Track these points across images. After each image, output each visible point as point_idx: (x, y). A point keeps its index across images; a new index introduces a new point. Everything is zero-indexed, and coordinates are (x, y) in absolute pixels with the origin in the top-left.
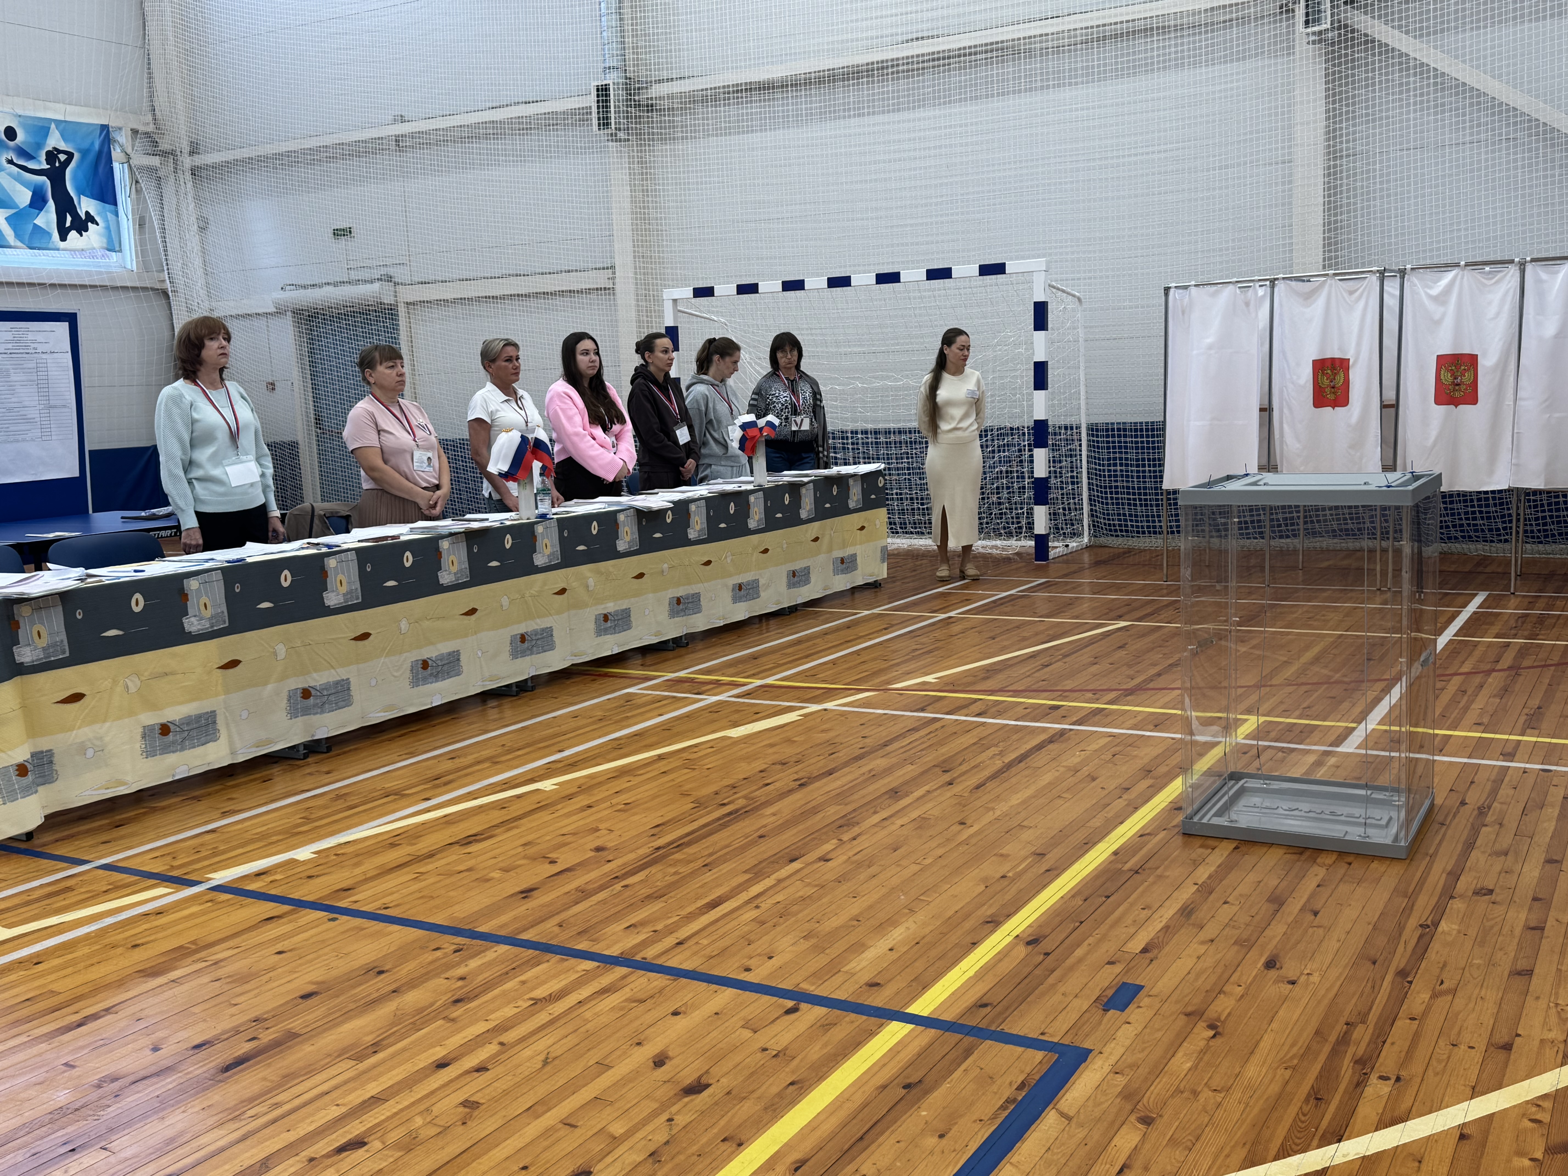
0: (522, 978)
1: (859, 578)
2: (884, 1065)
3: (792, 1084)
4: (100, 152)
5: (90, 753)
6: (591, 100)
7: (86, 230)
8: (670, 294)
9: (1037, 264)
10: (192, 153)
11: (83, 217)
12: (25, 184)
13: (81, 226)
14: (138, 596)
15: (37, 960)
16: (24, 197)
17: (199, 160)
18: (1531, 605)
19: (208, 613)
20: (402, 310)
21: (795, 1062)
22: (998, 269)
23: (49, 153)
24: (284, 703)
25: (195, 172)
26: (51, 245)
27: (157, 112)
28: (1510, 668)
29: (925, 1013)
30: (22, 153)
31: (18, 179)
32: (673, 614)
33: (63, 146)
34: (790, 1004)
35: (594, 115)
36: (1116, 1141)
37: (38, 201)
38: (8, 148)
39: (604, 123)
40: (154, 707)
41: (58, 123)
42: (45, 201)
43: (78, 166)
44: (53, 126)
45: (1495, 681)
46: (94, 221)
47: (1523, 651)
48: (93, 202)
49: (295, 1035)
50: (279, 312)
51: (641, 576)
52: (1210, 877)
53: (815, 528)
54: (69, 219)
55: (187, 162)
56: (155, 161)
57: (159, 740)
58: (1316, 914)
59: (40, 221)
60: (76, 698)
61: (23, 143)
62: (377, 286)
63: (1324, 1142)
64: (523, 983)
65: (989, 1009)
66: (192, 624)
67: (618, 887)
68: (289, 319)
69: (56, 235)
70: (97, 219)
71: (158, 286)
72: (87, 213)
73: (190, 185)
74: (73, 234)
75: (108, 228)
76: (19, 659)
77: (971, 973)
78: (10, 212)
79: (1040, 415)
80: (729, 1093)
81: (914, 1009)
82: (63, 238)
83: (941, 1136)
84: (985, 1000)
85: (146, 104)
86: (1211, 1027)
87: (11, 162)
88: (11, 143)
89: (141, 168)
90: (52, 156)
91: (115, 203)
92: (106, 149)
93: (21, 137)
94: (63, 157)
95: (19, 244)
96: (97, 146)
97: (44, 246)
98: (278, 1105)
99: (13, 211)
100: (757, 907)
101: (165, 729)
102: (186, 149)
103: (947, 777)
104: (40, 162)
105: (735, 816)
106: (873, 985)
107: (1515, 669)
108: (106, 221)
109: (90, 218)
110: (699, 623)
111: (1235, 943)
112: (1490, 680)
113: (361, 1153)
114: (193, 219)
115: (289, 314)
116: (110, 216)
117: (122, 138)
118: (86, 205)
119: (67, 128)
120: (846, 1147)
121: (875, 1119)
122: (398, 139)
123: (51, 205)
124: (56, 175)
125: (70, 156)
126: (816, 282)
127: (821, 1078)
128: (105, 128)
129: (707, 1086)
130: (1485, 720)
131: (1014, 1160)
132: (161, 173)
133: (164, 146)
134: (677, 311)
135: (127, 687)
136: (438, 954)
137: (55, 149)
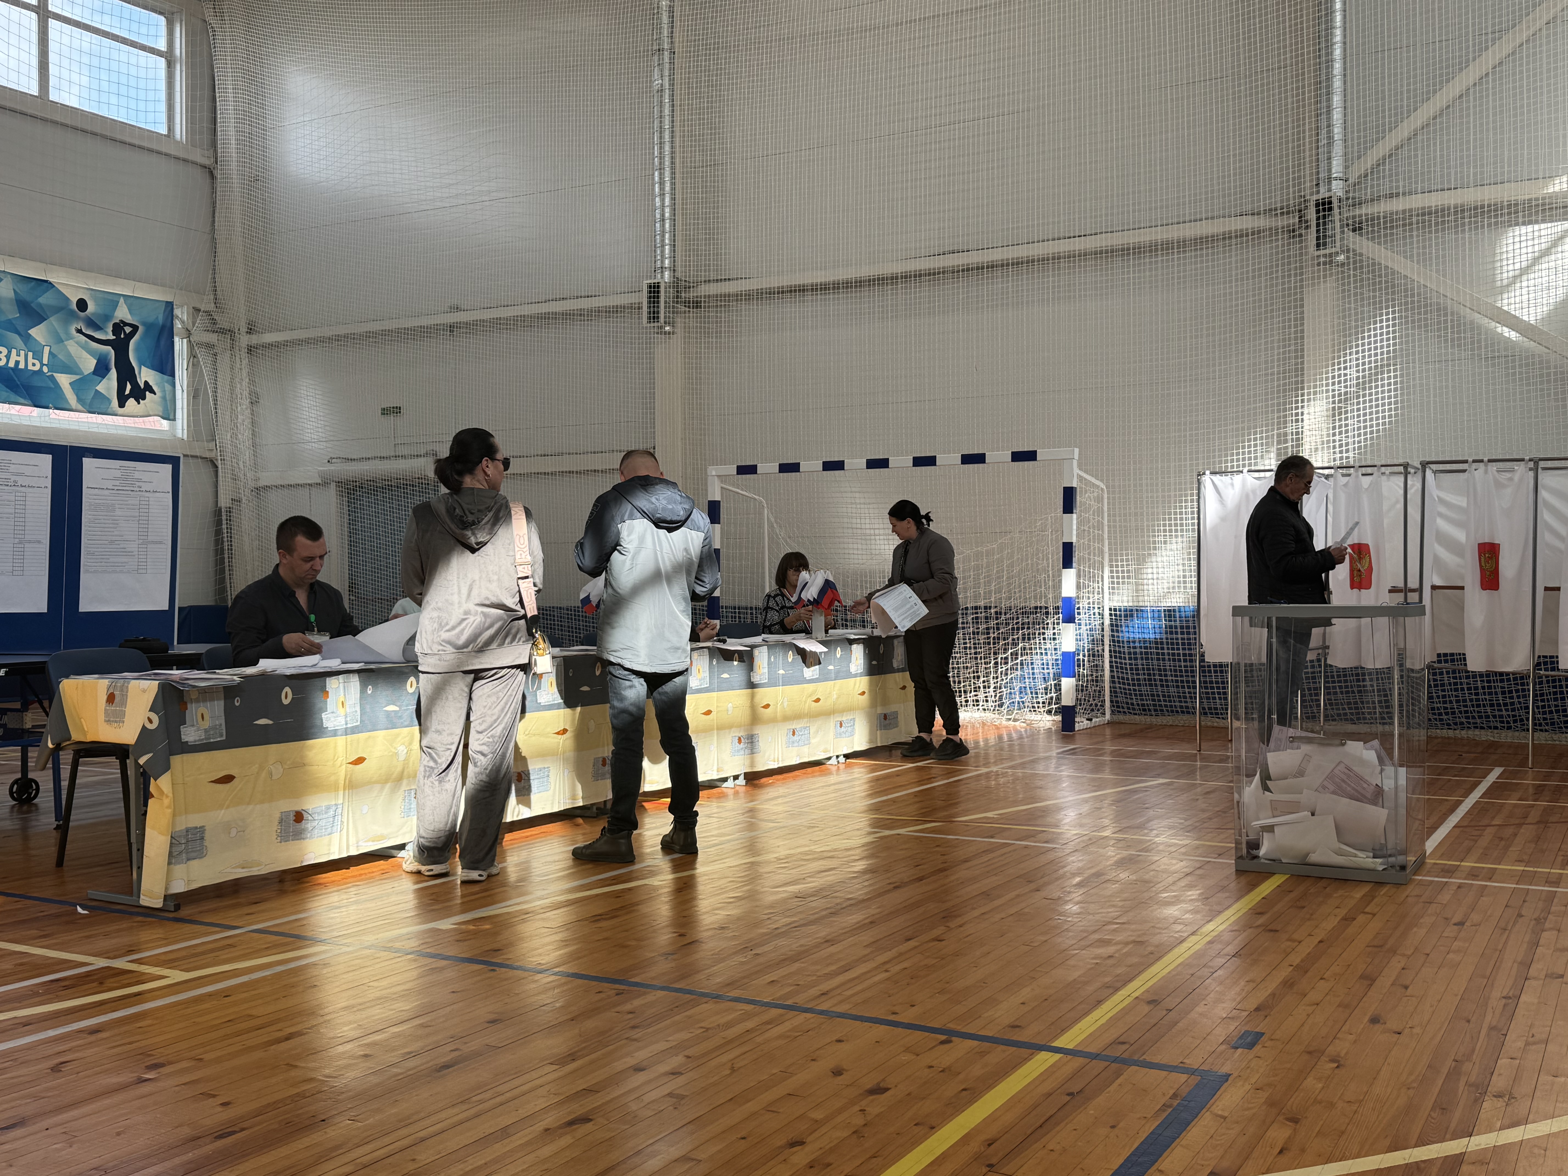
0: (688, 1013)
2: (1043, 1081)
3: (964, 1090)
4: (162, 327)
5: (233, 832)
6: (643, 298)
7: (144, 398)
8: (716, 470)
10: (250, 331)
11: (142, 386)
12: (91, 353)
13: (139, 394)
15: (226, 994)
16: (89, 364)
17: (255, 339)
18: (1547, 777)
21: (961, 1076)
22: (1030, 456)
23: (115, 325)
25: (250, 349)
26: (109, 411)
27: (218, 292)
28: (1538, 822)
29: (1070, 1046)
30: (92, 323)
31: (85, 347)
33: (129, 319)
34: (943, 1037)
35: (645, 309)
36: (1268, 1134)
37: (101, 370)
38: (78, 318)
39: (654, 316)
41: (127, 298)
42: (108, 370)
43: (142, 339)
44: (122, 300)
45: (1527, 832)
46: (151, 391)
47: (1547, 811)
48: (152, 373)
50: (324, 484)
52: (1302, 961)
54: (129, 387)
55: (244, 340)
56: (213, 338)
57: (292, 827)
58: (1406, 988)
59: (101, 388)
60: (228, 779)
61: (93, 314)
62: (422, 461)
63: (1455, 1136)
64: (690, 1017)
65: (1127, 1046)
68: (332, 491)
69: (115, 402)
70: (155, 388)
71: (208, 455)
72: (146, 383)
73: (245, 362)
74: (131, 402)
76: (185, 738)
77: (1103, 1021)
78: (75, 378)
80: (909, 1094)
81: (1057, 1044)
82: (122, 405)
83: (1113, 1127)
84: (1121, 1039)
85: (209, 287)
86: (1332, 1061)
87: (79, 331)
88: (82, 314)
89: (199, 344)
90: (118, 328)
91: (173, 375)
92: (169, 324)
93: (91, 308)
94: (128, 330)
95: (80, 407)
96: (161, 320)
97: (104, 411)
99: (78, 377)
100: (886, 971)
101: (297, 817)
102: (244, 329)
104: (106, 333)
106: (1014, 1027)
107: (1543, 822)
108: (164, 391)
109: (148, 387)
111: (1339, 1006)
112: (1522, 831)
113: (589, 1126)
114: (246, 393)
115: (333, 485)
116: (168, 387)
117: (184, 315)
118: (146, 375)
119: (134, 303)
120: (1029, 1132)
121: (1048, 1115)
122: (453, 326)
123: (113, 373)
124: (120, 346)
125: (135, 328)
126: (855, 464)
127: (990, 1087)
128: (168, 305)
129: (887, 1090)
130: (1526, 857)
131: (1184, 1142)
132: (217, 350)
133: (223, 323)
134: (720, 488)
135: (271, 774)
136: (602, 995)
137: (122, 321)
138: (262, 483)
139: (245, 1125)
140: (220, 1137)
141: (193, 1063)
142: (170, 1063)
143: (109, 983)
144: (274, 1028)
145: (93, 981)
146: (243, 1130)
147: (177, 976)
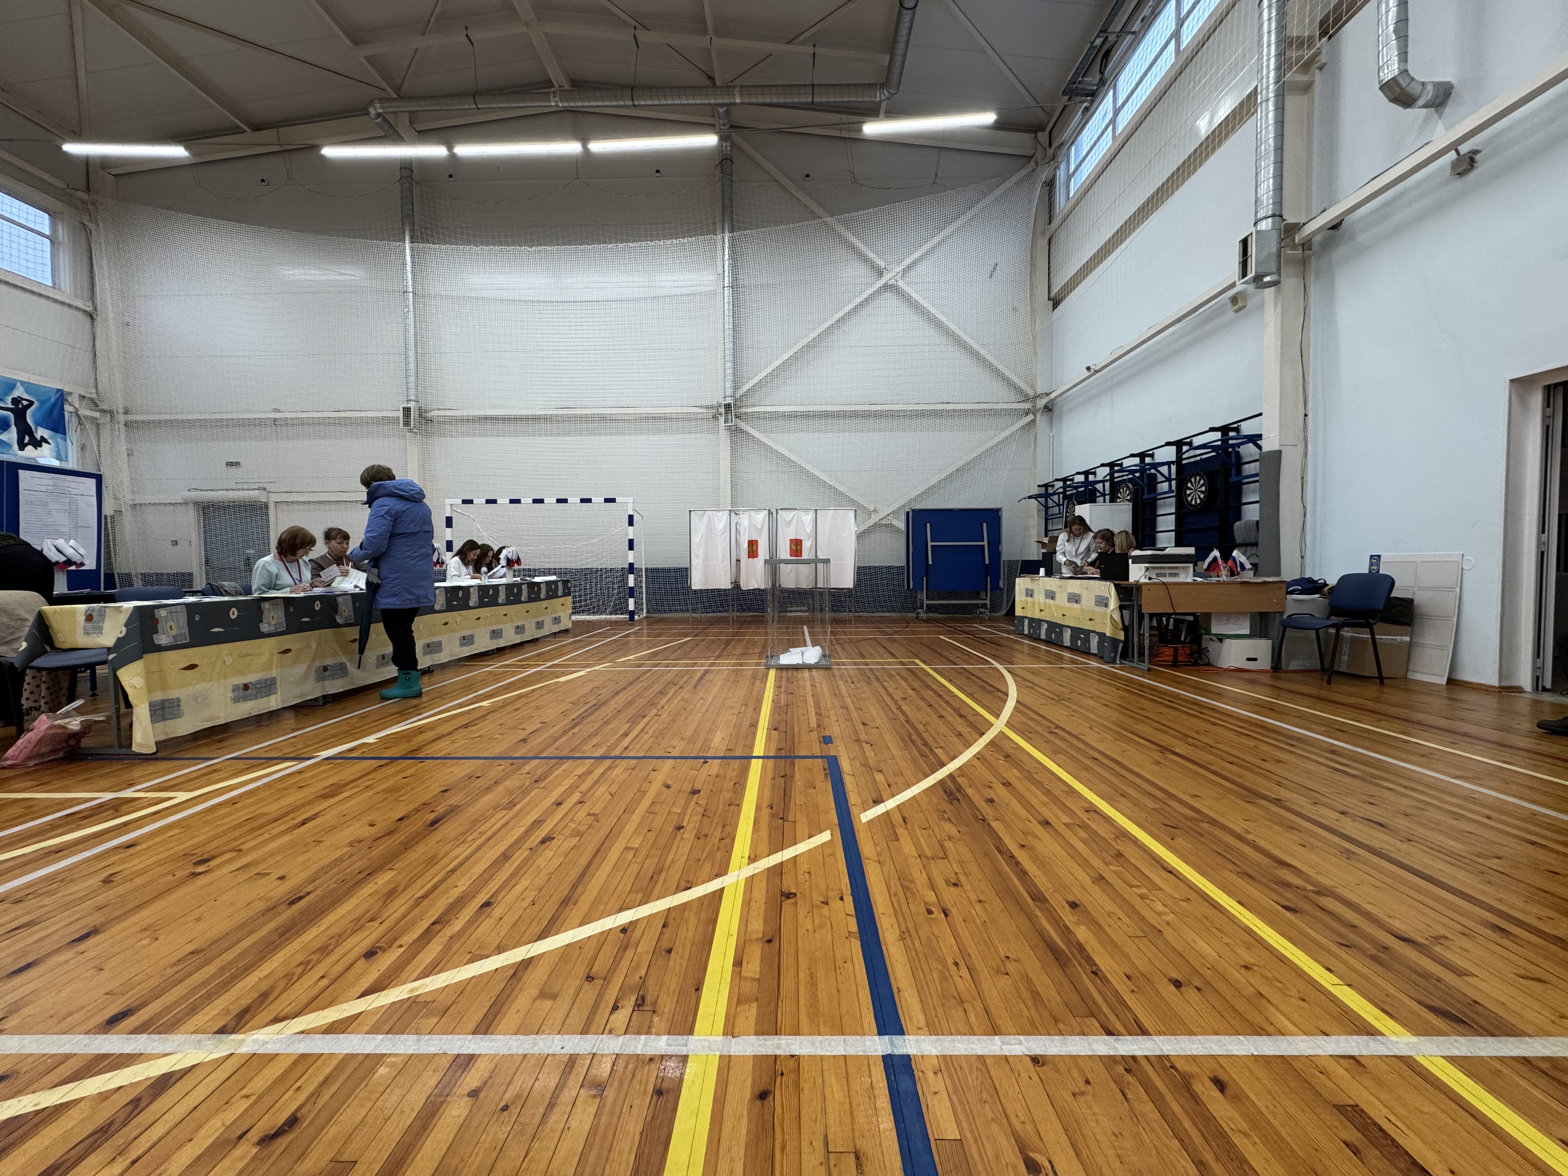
0: (561, 770)
1: (562, 627)
2: (765, 773)
3: (735, 784)
4: (54, 405)
5: (200, 700)
6: (400, 414)
7: (40, 446)
8: (448, 501)
9: (630, 500)
10: (125, 413)
11: (39, 439)
13: (37, 443)
14: (234, 609)
15: (233, 802)
17: (130, 417)
19: (273, 622)
20: (272, 506)
21: (728, 778)
22: (613, 500)
23: (14, 399)
24: (313, 673)
25: (127, 424)
27: (99, 387)
29: (762, 755)
32: (492, 638)
33: (25, 396)
34: (702, 760)
35: (401, 420)
37: (3, 426)
39: (407, 423)
40: (241, 673)
41: (22, 383)
46: (46, 441)
49: (458, 807)
50: (186, 503)
51: (479, 619)
53: (545, 603)
54: (27, 438)
55: (121, 418)
56: (97, 415)
57: (242, 693)
60: (192, 667)
62: (257, 492)
64: (563, 771)
65: (784, 750)
66: (264, 628)
67: (570, 734)
68: (191, 506)
69: (16, 445)
70: (50, 440)
72: (42, 437)
73: (123, 431)
74: (29, 448)
75: (57, 446)
76: (157, 642)
77: (764, 741)
79: (631, 561)
80: (712, 791)
81: (755, 755)
82: (22, 447)
84: (779, 748)
85: (92, 381)
89: (86, 417)
90: (16, 401)
91: (65, 434)
92: (60, 405)
94: (25, 403)
96: (53, 400)
98: (483, 833)
100: (647, 733)
101: (246, 687)
102: (121, 410)
103: (677, 687)
104: (6, 403)
105: (597, 707)
106: (729, 750)
109: (44, 440)
110: (502, 643)
114: (123, 449)
115: (192, 504)
116: (60, 440)
117: (74, 400)
119: (28, 386)
122: (275, 420)
123: (14, 429)
124: (19, 412)
125: (31, 403)
126: (527, 500)
128: (60, 392)
129: (699, 791)
132: (100, 422)
133: (105, 407)
134: (452, 510)
135: (224, 662)
136: (503, 767)
137: (19, 397)
138: (137, 502)
139: (308, 889)
140: (292, 903)
141: (234, 854)
142: (214, 857)
143: (124, 808)
144: (288, 818)
145: (108, 810)
146: (308, 894)
147: (182, 796)
